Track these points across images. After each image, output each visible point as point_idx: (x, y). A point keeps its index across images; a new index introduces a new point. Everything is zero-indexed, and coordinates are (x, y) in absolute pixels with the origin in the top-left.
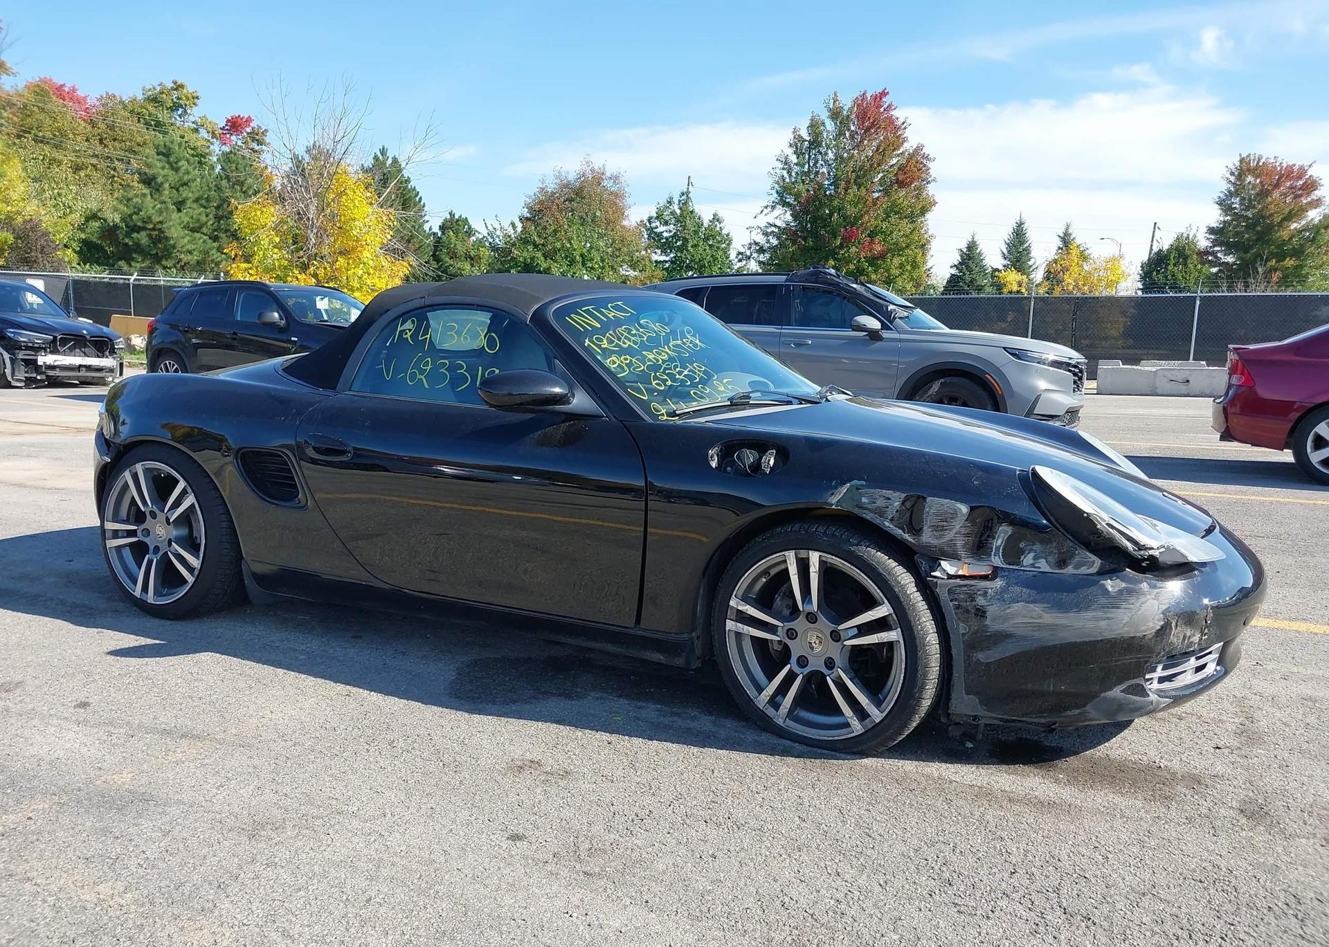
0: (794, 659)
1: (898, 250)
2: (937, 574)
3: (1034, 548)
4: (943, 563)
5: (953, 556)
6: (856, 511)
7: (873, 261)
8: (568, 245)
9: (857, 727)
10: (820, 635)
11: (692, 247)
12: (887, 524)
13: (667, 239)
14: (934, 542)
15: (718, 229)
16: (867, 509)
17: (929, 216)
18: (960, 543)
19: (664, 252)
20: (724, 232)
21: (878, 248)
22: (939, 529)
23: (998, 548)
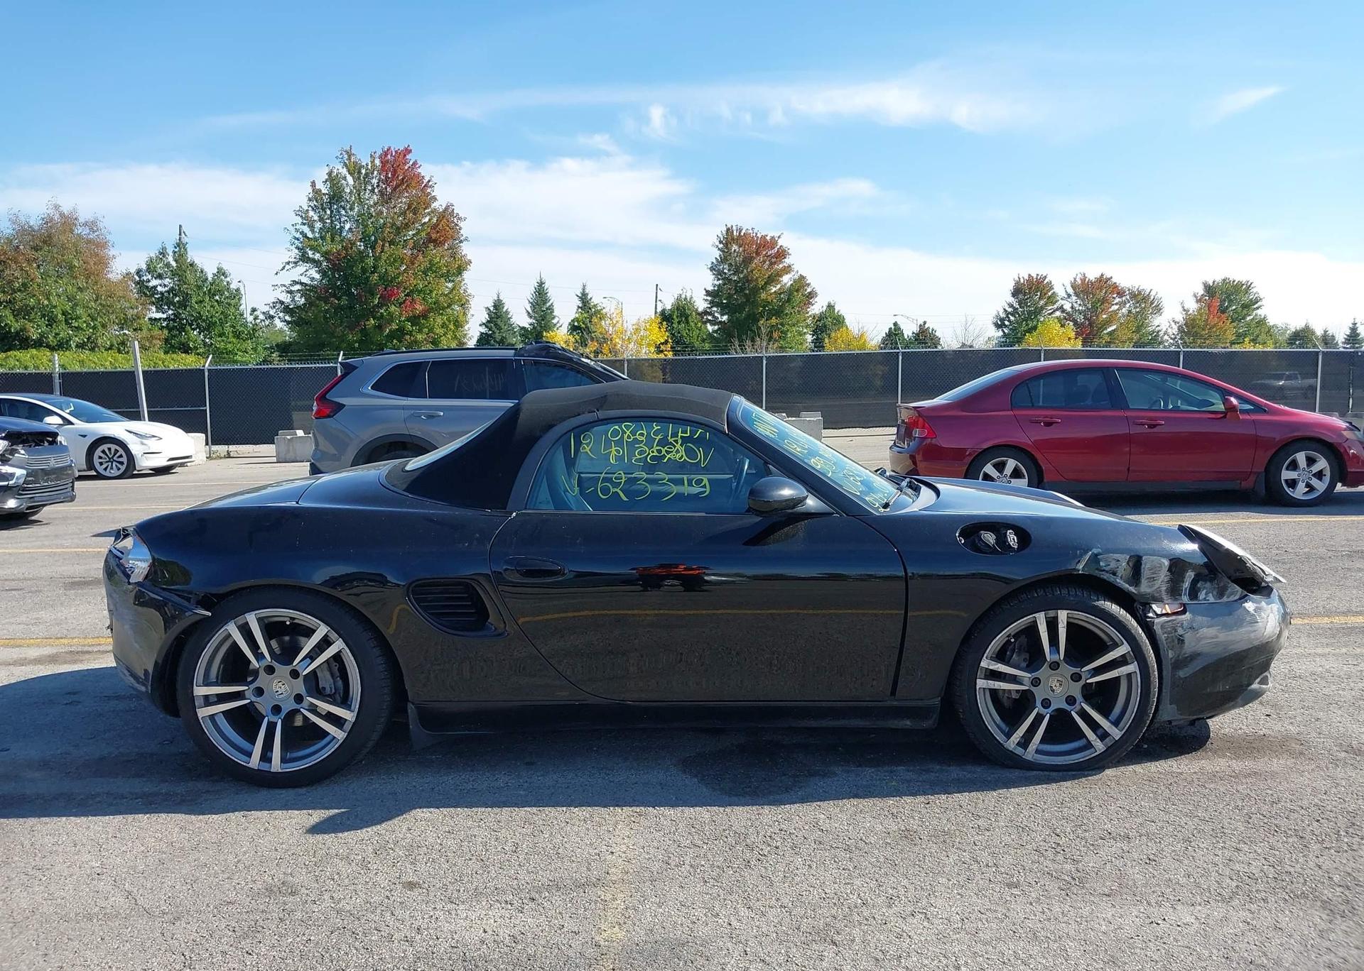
0: (1038, 704)
1: (438, 308)
2: (1151, 615)
3: (1206, 586)
4: (1154, 606)
5: (1158, 600)
6: (1097, 573)
7: (414, 320)
8: (46, 302)
9: (1100, 746)
10: (1060, 679)
11: (196, 303)
12: (1118, 580)
13: (162, 293)
14: (1148, 590)
15: (225, 283)
16: (1104, 570)
18: (1164, 589)
19: (159, 309)
20: (233, 286)
21: (419, 308)
22: (1152, 579)
23: (1186, 589)
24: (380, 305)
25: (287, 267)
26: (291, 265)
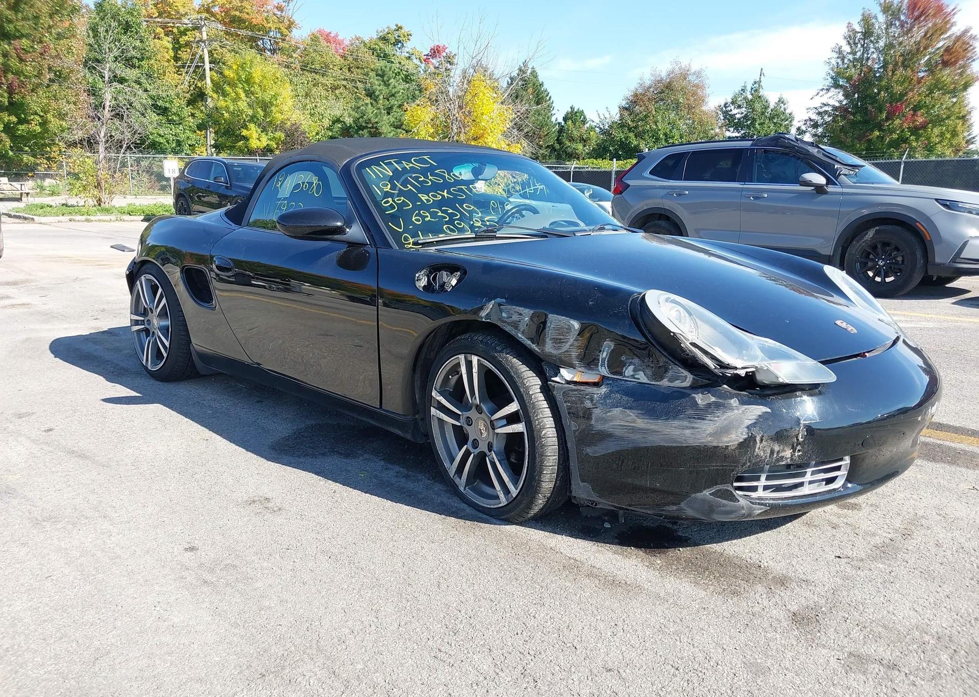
0: (470, 442)
1: (938, 121)
2: (557, 379)
3: (633, 361)
4: (562, 370)
5: (570, 365)
6: (499, 324)
7: (915, 131)
8: (655, 127)
9: (503, 499)
10: (485, 424)
11: (759, 125)
12: (520, 335)
13: (739, 119)
14: (554, 352)
15: (782, 109)
16: (505, 322)
17: (970, 90)
18: (574, 354)
20: (788, 111)
21: (920, 120)
22: (558, 342)
23: (603, 360)
24: (887, 119)
25: (821, 93)
26: (824, 91)
